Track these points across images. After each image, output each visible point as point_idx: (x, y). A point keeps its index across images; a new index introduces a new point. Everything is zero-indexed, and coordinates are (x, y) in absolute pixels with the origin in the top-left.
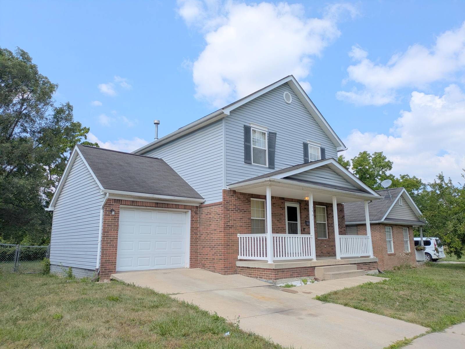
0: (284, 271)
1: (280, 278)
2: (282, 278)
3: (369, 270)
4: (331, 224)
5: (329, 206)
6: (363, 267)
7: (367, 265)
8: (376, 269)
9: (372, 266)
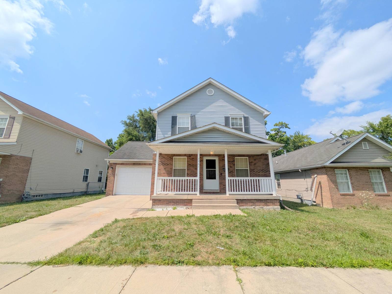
0: (160, 201)
2: (159, 205)
3: (265, 205)
4: (253, 169)
5: (251, 157)
6: (256, 202)
7: (263, 201)
8: (277, 205)
9: (270, 202)
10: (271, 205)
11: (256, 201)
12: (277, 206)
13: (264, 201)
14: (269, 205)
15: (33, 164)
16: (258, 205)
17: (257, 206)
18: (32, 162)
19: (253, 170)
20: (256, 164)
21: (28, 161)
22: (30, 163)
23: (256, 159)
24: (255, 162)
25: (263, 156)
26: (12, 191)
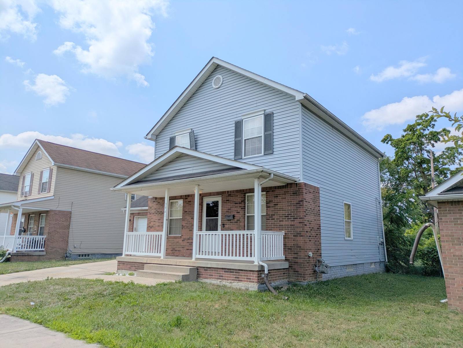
0: (124, 264)
1: (121, 269)
2: (123, 269)
3: (236, 280)
4: (271, 215)
5: (270, 191)
6: (224, 274)
7: (233, 272)
8: (254, 282)
9: (244, 276)
10: (244, 281)
11: (225, 272)
12: (253, 284)
13: (236, 273)
14: (242, 281)
15: (73, 219)
16: (225, 279)
17: (224, 281)
18: (72, 217)
19: (272, 217)
20: (277, 205)
21: (67, 216)
22: (70, 218)
23: (279, 195)
24: (276, 200)
25: (291, 188)
26: (55, 249)
